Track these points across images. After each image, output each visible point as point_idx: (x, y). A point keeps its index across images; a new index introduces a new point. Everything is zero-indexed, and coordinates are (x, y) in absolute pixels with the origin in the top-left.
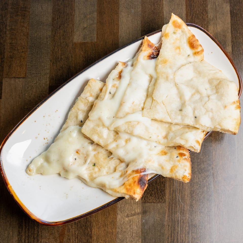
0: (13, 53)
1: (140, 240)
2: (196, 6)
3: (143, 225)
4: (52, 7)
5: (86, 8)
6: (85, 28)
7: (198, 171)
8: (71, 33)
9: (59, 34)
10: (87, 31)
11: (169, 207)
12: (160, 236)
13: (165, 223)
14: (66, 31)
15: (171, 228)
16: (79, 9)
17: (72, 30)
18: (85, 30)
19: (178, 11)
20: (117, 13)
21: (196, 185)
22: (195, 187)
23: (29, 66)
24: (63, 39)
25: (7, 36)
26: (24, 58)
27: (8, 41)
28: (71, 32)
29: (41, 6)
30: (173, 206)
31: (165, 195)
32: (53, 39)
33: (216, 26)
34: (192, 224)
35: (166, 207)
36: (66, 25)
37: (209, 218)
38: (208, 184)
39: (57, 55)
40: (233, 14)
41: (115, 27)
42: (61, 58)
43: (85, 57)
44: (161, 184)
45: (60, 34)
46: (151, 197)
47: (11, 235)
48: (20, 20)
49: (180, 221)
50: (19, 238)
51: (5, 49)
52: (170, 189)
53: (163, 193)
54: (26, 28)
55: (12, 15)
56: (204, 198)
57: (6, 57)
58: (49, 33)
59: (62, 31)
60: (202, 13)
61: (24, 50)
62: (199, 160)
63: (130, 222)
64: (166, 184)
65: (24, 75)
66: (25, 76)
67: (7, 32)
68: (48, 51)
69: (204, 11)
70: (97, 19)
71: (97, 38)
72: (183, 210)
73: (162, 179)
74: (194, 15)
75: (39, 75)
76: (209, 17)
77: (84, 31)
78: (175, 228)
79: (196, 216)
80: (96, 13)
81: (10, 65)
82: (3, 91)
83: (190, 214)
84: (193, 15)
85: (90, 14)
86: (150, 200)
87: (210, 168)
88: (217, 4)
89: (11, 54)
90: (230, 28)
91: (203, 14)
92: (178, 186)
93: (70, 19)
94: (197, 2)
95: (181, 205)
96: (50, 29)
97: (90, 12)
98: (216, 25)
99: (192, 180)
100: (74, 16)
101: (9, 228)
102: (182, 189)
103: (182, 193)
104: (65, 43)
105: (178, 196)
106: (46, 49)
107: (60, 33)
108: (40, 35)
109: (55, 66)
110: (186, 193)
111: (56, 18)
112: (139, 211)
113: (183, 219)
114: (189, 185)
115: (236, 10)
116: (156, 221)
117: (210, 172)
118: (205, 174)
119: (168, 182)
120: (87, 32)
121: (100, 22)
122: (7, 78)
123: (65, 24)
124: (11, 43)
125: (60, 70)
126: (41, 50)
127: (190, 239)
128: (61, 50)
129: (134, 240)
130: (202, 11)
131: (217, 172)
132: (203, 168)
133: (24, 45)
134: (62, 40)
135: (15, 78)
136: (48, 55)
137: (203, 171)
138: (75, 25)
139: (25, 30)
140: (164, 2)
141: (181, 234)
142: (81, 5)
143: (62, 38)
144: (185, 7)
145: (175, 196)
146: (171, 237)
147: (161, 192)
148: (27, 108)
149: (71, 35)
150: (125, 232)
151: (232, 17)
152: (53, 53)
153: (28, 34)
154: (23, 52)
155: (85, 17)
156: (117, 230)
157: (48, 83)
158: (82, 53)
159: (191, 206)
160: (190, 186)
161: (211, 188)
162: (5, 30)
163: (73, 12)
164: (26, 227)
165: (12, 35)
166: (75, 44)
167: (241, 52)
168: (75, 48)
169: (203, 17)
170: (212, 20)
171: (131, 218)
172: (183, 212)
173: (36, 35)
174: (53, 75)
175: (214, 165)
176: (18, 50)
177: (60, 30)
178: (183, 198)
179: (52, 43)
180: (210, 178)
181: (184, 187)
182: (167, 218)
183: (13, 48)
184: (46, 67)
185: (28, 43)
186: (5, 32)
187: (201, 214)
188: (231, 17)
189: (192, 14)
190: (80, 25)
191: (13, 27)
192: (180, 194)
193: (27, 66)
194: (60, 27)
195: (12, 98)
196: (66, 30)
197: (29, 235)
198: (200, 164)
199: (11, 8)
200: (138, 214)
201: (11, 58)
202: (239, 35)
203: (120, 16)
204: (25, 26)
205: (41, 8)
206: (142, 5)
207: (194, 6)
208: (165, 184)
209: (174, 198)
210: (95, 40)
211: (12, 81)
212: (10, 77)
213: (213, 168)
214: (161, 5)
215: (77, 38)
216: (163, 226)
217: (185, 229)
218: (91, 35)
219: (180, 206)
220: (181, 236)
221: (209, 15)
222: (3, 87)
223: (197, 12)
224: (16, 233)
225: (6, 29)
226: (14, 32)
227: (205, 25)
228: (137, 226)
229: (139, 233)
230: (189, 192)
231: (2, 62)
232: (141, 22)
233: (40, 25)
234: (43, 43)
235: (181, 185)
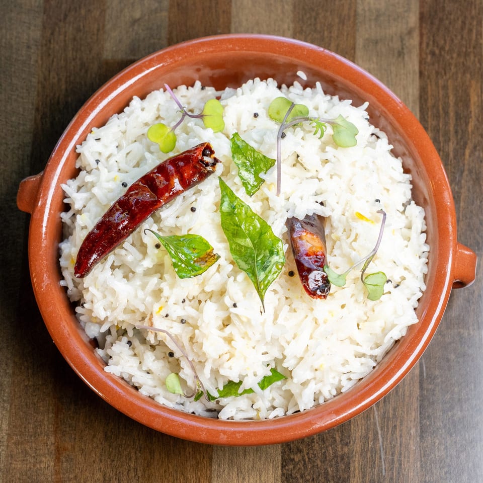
6: (135, 22)
7: (445, 426)
8: (97, 34)
9: (62, 37)
10: (143, 30)
14: (82, 28)
17: (99, 25)
18: (136, 27)
21: (438, 467)
22: (435, 471)
24: (73, 49)
28: (98, 30)
32: (45, 48)
36: (83, 12)
38: (474, 465)
39: (55, 95)
41: (221, 20)
44: (337, 462)
45: (65, 36)
52: (364, 476)
58: (36, 34)
59: (71, 28)
62: (448, 396)
64: (351, 462)
68: (31, 81)
73: (342, 448)
77: (133, 29)
87: (479, 418)
92: (385, 468)
96: (39, 22)
99: (428, 452)
102: (398, 477)
104: (79, 63)
106: (24, 76)
107: (66, 32)
108: (8, 37)
114: (419, 466)
118: (465, 435)
119: (357, 456)
120: (140, 31)
121: (178, 5)
123: (80, 8)
126: (11, 80)
128: (66, 82)
132: (460, 419)
134: (71, 52)
136: (29, 93)
137: (459, 427)
138: (109, 12)
143: (70, 47)
149: (97, 40)
152: (44, 87)
160: (421, 470)
177: (67, 25)
179: (42, 59)
180: (478, 448)
181: (405, 470)
190: (121, 11)
196: (84, 26)
198: (450, 407)
208: (349, 463)
218: (152, 41)
227: (472, 18)
232: (295, 7)
233: (11, 11)
234: (16, 60)
235: (396, 465)
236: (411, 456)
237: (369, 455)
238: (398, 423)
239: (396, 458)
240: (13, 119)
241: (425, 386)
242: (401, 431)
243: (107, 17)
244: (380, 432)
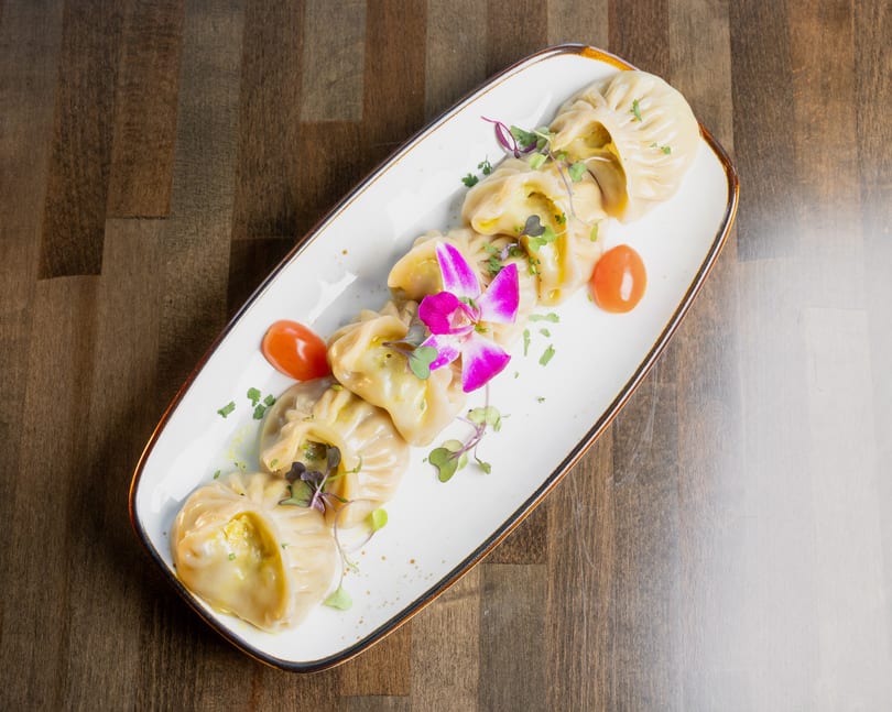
0: (135, 152)
1: (476, 665)
2: (636, 26)
3: (485, 623)
4: (243, 25)
5: (336, 28)
6: (331, 84)
8: (294, 97)
9: (260, 100)
10: (339, 92)
11: (557, 573)
12: (530, 654)
13: (545, 619)
14: (279, 91)
15: (562, 631)
16: (316, 31)
17: (296, 88)
18: (332, 90)
19: (586, 37)
20: (421, 45)
23: (178, 187)
24: (271, 112)
25: (119, 105)
26: (164, 165)
27: (122, 118)
28: (295, 93)
29: (213, 23)
30: (567, 573)
31: (545, 544)
33: (692, 82)
34: (620, 623)
35: (548, 575)
36: (280, 75)
37: (665, 607)
38: (666, 513)
39: (254, 157)
40: (738, 49)
41: (415, 82)
42: (266, 165)
43: (332, 163)
45: (263, 99)
46: (507, 546)
47: (122, 648)
48: (154, 60)
49: (588, 614)
50: (141, 658)
51: (112, 139)
52: (560, 525)
53: (540, 536)
54: (171, 82)
55: (133, 47)
56: (653, 551)
57: (114, 161)
59: (268, 91)
60: (654, 45)
61: (164, 143)
63: (449, 614)
65: (164, 210)
66: (167, 212)
67: (120, 94)
69: (660, 39)
70: (367, 60)
71: (366, 110)
72: (597, 584)
74: (632, 49)
75: (205, 210)
76: (673, 55)
77: (329, 92)
78: (571, 632)
79: (630, 600)
80: (361, 43)
81: (126, 183)
82: (105, 253)
83: (614, 594)
84: (628, 50)
85: (346, 46)
86: (503, 554)
87: (671, 468)
88: (694, 21)
89: (130, 153)
90: (730, 85)
91: (657, 48)
93: (291, 59)
94: (640, 16)
95: (591, 569)
96: (237, 85)
97: (346, 39)
98: (692, 76)
100: (302, 49)
101: (117, 628)
102: (593, 526)
103: (593, 538)
104: (277, 125)
105: (583, 546)
106: (224, 139)
107: (263, 95)
109: (249, 187)
110: (604, 538)
111: (254, 57)
112: (473, 586)
113: (593, 609)
115: (746, 37)
116: (520, 613)
117: (672, 481)
118: (658, 484)
120: (337, 94)
121: (373, 67)
122: (116, 217)
123: (277, 71)
124: (128, 124)
125: (261, 198)
127: (614, 664)
128: (265, 144)
129: (459, 666)
130: (653, 39)
131: (690, 481)
133: (165, 130)
134: (269, 115)
135: (137, 217)
136: (229, 156)
137: (652, 477)
138: (305, 75)
139: (168, 89)
140: (549, 16)
141: (588, 648)
142: (321, 22)
143: (269, 110)
144: (607, 27)
145: (575, 544)
146: (562, 657)
147: (534, 533)
148: (171, 302)
149: (294, 101)
150: (435, 642)
151: (734, 55)
152: (243, 150)
153: (176, 99)
154: (160, 147)
155: (333, 53)
156: (414, 637)
157: (229, 232)
158: (323, 152)
159: (618, 572)
160: (616, 519)
161: (673, 523)
162: (112, 88)
163: (299, 40)
164: (162, 628)
165: (133, 101)
166: (304, 125)
167: (759, 151)
168: (304, 139)
169: (654, 56)
170: (682, 65)
171: (453, 603)
172: (594, 590)
173: (197, 102)
174: (244, 212)
175: (682, 460)
176: (147, 142)
177: (265, 89)
178: (595, 552)
179: (241, 122)
180: (670, 497)
181: (600, 519)
182: (549, 605)
183: (134, 136)
184: (222, 190)
185: (174, 124)
186: (115, 92)
187: (645, 595)
188: (732, 55)
189: (625, 47)
190: (318, 74)
191: (136, 80)
192: (586, 541)
193: (173, 187)
194: (263, 79)
195: (131, 274)
197: (169, 649)
199: (132, 28)
200: (471, 593)
201: (130, 162)
202: (753, 105)
203: (430, 52)
204: (169, 76)
205: (212, 29)
206: (489, 22)
207: (631, 25)
208: (546, 513)
209: (570, 550)
210: (361, 118)
211: (132, 226)
212: (125, 215)
213: (677, 469)
214: (541, 23)
215: (311, 109)
216: (540, 626)
217: (601, 636)
218: (348, 103)
219: (588, 573)
220: (587, 656)
221: (673, 51)
222: (105, 242)
223: (641, 42)
224: (134, 643)
225: (115, 84)
226: (140, 93)
228: (467, 627)
229: (473, 645)
230: (612, 533)
231: (103, 173)
233: (210, 75)
234: (216, 123)
235: (591, 514)
236: (606, 505)
237: (565, 505)
238: (593, 474)
239: (591, 507)
240: (215, 181)
241: (618, 437)
242: (595, 480)
243: (304, 80)
244: (575, 482)
